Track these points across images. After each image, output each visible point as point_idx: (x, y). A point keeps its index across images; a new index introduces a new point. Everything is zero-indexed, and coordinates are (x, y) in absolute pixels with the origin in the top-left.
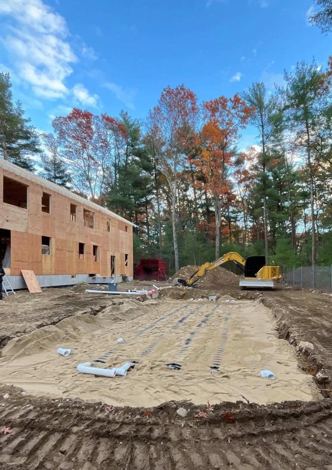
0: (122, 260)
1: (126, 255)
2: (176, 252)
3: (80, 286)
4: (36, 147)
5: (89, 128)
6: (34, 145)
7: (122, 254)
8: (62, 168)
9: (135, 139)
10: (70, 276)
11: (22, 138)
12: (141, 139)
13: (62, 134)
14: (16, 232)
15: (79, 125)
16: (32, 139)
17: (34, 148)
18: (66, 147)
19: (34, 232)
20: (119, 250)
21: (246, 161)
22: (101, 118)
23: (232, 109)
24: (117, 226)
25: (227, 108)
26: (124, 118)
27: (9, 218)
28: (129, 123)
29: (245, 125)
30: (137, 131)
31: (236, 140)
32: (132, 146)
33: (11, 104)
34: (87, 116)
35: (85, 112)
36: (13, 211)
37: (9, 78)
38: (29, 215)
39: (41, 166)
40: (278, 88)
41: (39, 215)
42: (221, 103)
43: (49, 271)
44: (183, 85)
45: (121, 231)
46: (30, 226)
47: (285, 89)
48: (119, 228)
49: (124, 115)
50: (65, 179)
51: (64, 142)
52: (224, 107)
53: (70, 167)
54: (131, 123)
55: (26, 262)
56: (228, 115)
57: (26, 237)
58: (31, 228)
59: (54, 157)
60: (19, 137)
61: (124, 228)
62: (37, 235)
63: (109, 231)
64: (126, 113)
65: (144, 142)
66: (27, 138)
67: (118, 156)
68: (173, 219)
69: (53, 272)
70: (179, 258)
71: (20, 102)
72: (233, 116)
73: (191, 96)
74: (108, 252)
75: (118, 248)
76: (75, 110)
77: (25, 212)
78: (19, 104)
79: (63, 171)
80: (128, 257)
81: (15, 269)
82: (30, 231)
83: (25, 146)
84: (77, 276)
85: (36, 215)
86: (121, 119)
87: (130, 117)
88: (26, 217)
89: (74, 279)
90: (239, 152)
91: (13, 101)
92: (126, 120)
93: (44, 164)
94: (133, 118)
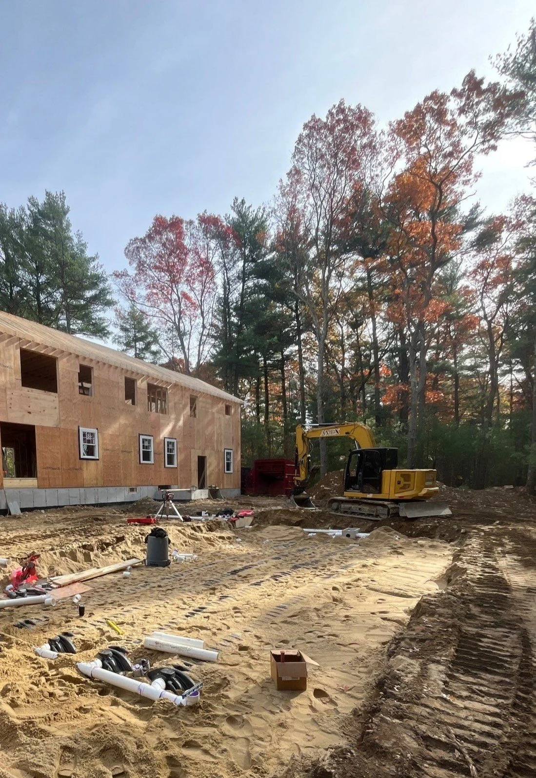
3: (141, 504)
4: (108, 297)
5: (181, 246)
6: (105, 295)
7: (218, 452)
8: (145, 322)
9: (257, 246)
10: (128, 489)
11: (89, 287)
12: (269, 243)
13: (141, 266)
14: (42, 428)
16: (101, 286)
17: (106, 299)
19: (68, 426)
20: (214, 446)
22: (196, 223)
23: (459, 114)
25: (449, 117)
26: (239, 213)
27: (32, 409)
28: (247, 219)
29: (492, 142)
30: (261, 228)
32: (253, 261)
33: (70, 239)
34: (176, 225)
35: (171, 219)
36: (37, 398)
37: (64, 198)
38: (60, 401)
39: (115, 325)
41: (75, 401)
42: (431, 110)
43: (95, 482)
44: (341, 103)
45: (218, 416)
46: (63, 418)
49: (239, 206)
50: (150, 339)
51: (145, 280)
52: (440, 116)
53: (155, 320)
54: (252, 218)
55: (59, 469)
56: (449, 135)
57: (57, 434)
58: (63, 420)
59: (133, 307)
60: (85, 287)
62: (73, 430)
63: (195, 416)
64: (243, 200)
65: (274, 248)
66: (94, 286)
69: (100, 483)
71: (80, 232)
72: (463, 133)
73: (363, 119)
74: (192, 451)
76: (157, 220)
77: (54, 398)
78: (79, 236)
79: (146, 328)
81: (44, 479)
82: (62, 426)
83: (94, 300)
84: (138, 488)
85: (70, 400)
86: (234, 215)
87: (250, 207)
89: (134, 493)
91: (72, 234)
92: (242, 216)
93: (120, 322)
94: (254, 208)
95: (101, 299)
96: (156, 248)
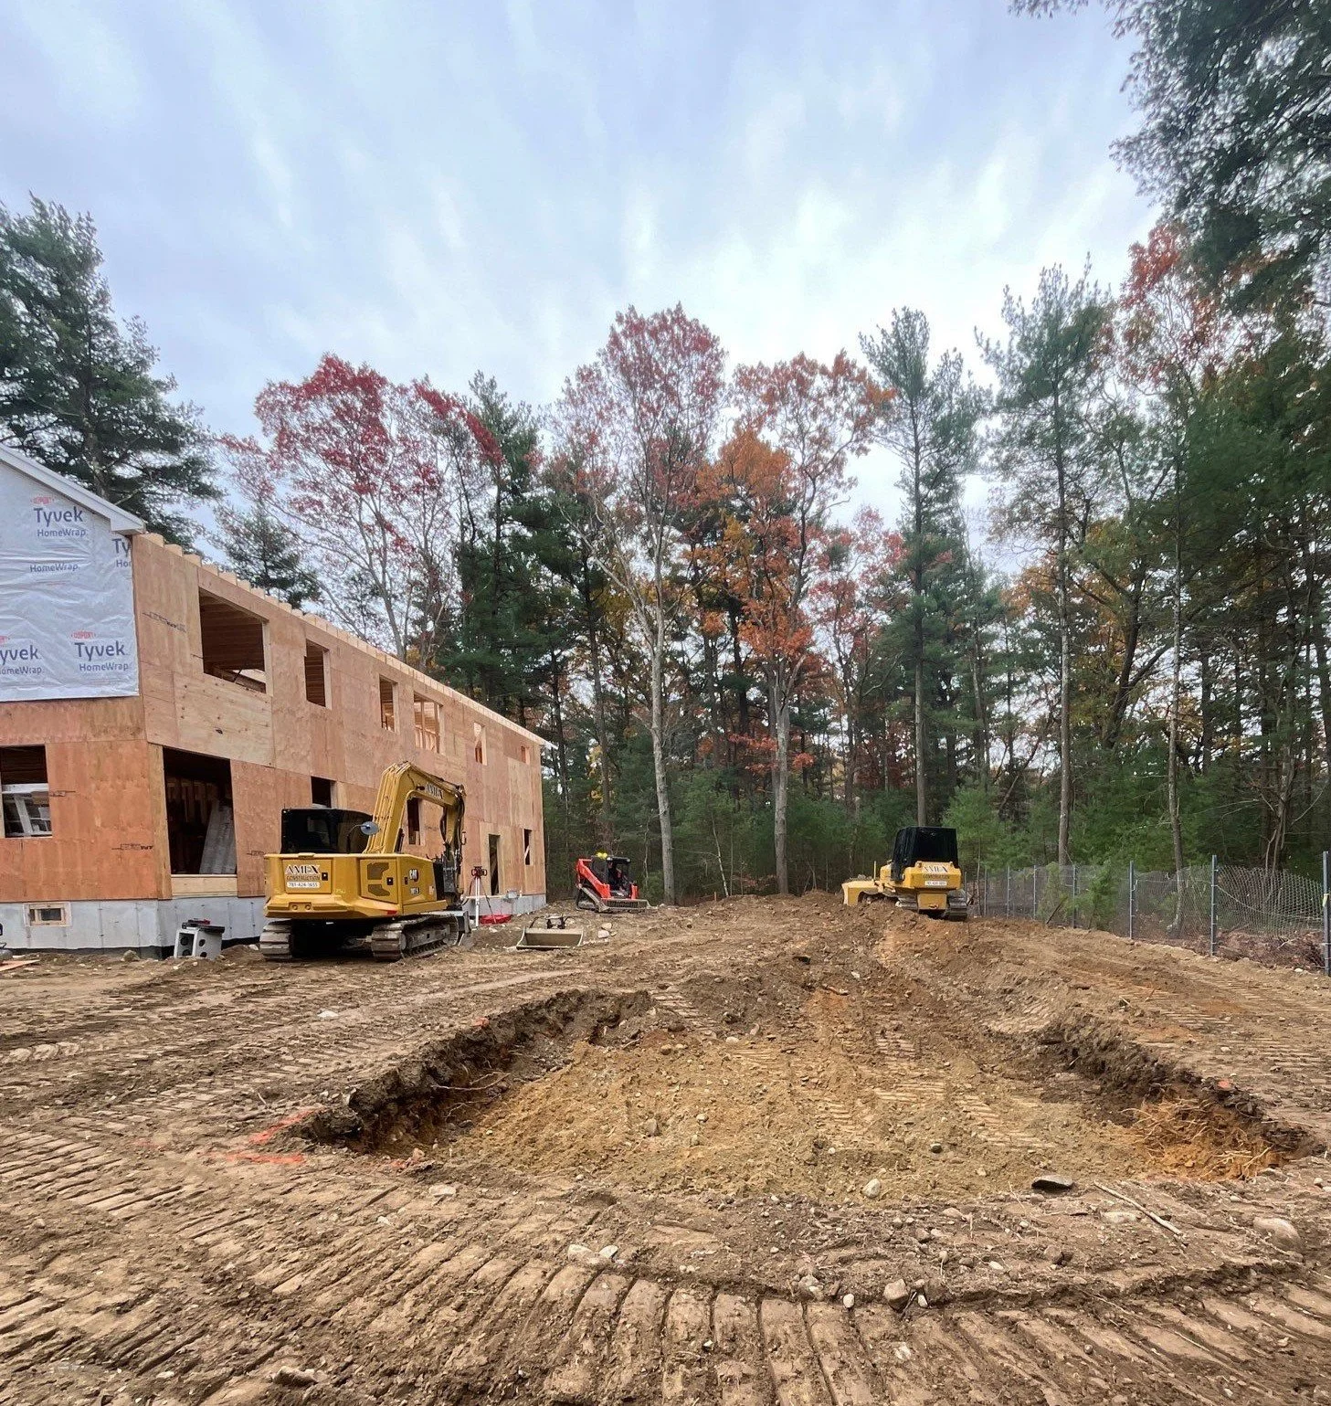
0: (516, 847)
1: (527, 832)
2: (664, 824)
4: (205, 479)
5: (375, 426)
6: (195, 472)
7: (515, 828)
8: (289, 552)
9: (522, 469)
11: (153, 446)
12: (541, 469)
13: (285, 439)
14: (244, 765)
15: (343, 413)
16: (190, 451)
17: (196, 481)
18: (302, 484)
19: (290, 767)
20: (508, 818)
21: (853, 554)
22: (412, 393)
24: (500, 745)
25: (814, 393)
26: (485, 399)
27: (222, 724)
28: (500, 415)
29: (865, 443)
30: (530, 440)
31: (840, 491)
32: (514, 491)
34: (368, 384)
35: (361, 371)
36: (232, 702)
38: (274, 713)
39: (216, 541)
40: (984, 345)
41: (299, 714)
45: (511, 762)
46: (278, 749)
47: (1004, 348)
48: (508, 753)
49: (486, 389)
51: (294, 469)
52: (803, 385)
53: (317, 551)
54: (506, 416)
56: (814, 415)
57: (271, 781)
58: (281, 753)
59: (260, 514)
60: (141, 444)
61: (519, 751)
62: (299, 777)
63: (481, 761)
64: (492, 381)
65: (548, 480)
66: (172, 447)
67: (469, 521)
68: (655, 726)
70: (673, 841)
71: (139, 321)
72: (832, 417)
73: (704, 342)
74: (481, 824)
75: (507, 812)
76: (329, 362)
77: (261, 705)
78: (139, 329)
79: (290, 562)
80: (532, 837)
81: (249, 878)
82: (279, 764)
83: (164, 475)
85: (292, 713)
86: (477, 401)
87: (504, 395)
88: (267, 717)
90: (830, 524)
92: (491, 406)
93: (229, 539)
94: (512, 400)
95: (188, 477)
96: (320, 411)
